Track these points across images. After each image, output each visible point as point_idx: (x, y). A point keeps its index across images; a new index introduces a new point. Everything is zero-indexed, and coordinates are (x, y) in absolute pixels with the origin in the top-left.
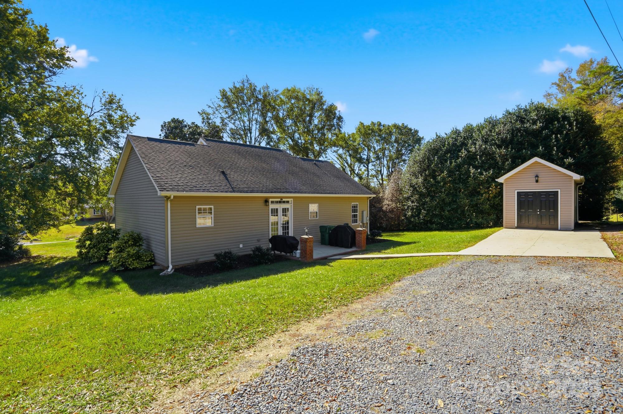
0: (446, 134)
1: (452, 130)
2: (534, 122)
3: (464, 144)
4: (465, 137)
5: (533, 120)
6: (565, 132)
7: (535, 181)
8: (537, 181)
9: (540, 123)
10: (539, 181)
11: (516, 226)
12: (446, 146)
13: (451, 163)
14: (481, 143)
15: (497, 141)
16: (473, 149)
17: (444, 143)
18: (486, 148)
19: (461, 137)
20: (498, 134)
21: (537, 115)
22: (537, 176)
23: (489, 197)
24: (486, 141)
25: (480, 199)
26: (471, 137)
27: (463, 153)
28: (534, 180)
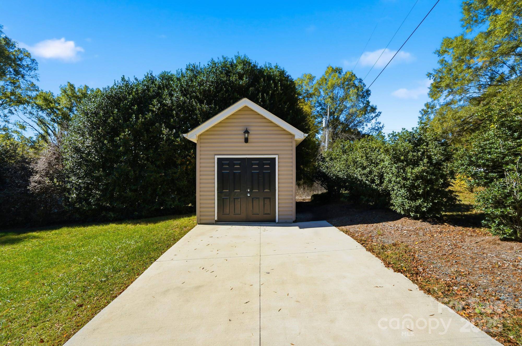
0: (136, 79)
1: (146, 75)
2: (241, 77)
3: (158, 95)
4: (159, 85)
5: (239, 73)
6: (270, 92)
7: (243, 140)
8: (246, 140)
9: (246, 78)
10: (249, 140)
11: (216, 219)
12: (134, 94)
13: (137, 118)
14: (179, 94)
15: (198, 93)
16: (168, 102)
17: (132, 90)
18: (184, 102)
19: (155, 85)
20: (201, 84)
21: (243, 69)
22: (247, 132)
23: (187, 169)
24: (185, 92)
25: (175, 173)
26: (167, 86)
27: (155, 106)
28: (241, 138)
